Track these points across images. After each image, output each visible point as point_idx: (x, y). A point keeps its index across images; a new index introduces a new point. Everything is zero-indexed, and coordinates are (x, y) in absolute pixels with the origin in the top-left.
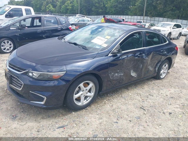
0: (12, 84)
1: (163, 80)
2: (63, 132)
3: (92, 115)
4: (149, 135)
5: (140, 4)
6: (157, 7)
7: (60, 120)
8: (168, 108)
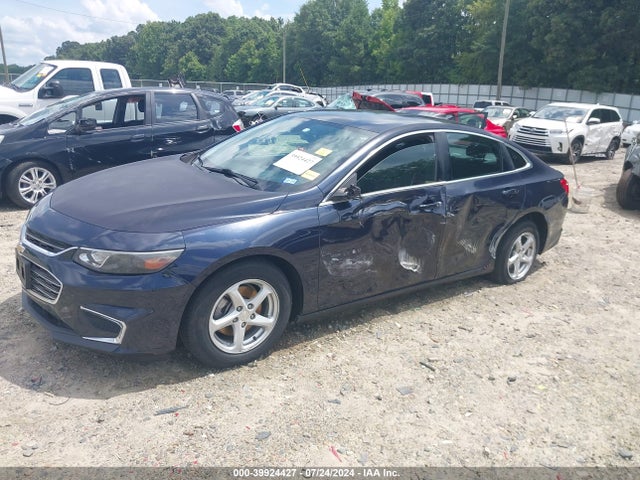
0: (32, 288)
1: (517, 285)
2: (170, 423)
3: (267, 382)
4: (425, 435)
5: (487, 47)
6: (545, 53)
7: (168, 392)
8: (509, 364)
